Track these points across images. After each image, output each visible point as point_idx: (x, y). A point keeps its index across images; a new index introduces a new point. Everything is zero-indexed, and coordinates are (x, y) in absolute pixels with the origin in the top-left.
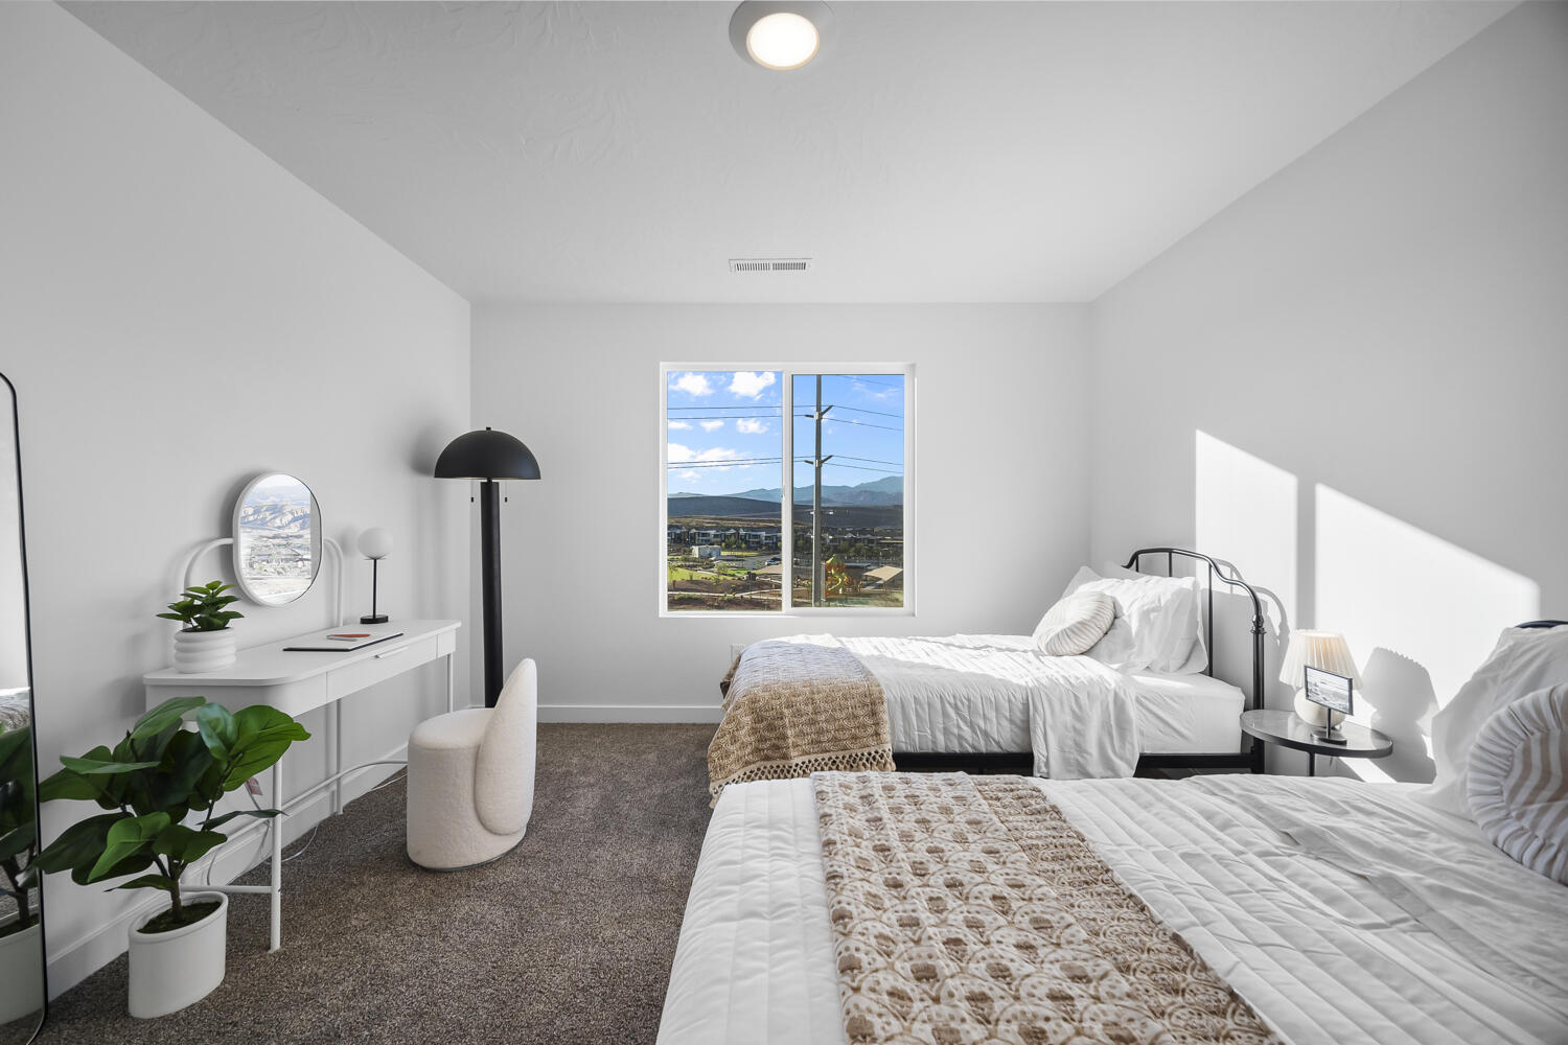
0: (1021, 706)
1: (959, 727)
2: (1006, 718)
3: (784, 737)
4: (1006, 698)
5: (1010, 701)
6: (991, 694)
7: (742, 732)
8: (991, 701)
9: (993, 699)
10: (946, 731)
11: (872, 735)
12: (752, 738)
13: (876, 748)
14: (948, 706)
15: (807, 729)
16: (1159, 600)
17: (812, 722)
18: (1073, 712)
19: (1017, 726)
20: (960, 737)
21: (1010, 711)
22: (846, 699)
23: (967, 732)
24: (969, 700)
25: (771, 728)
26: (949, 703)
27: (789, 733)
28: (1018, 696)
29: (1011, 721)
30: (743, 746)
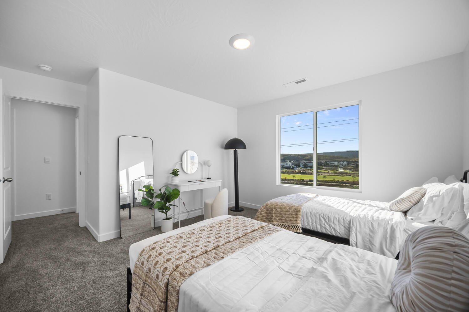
0: (348, 222)
1: (325, 225)
2: (343, 226)
3: (272, 216)
4: (343, 219)
5: (344, 220)
6: (337, 216)
7: (263, 213)
8: (336, 218)
9: (337, 218)
10: (321, 225)
11: (295, 221)
12: (266, 215)
13: (295, 224)
14: (321, 217)
15: (278, 215)
16: (440, 192)
17: (280, 214)
18: (370, 229)
19: (346, 229)
20: (325, 228)
21: (344, 223)
22: (290, 209)
23: (327, 227)
24: (328, 216)
25: (270, 213)
26: (322, 216)
27: (274, 215)
28: (347, 219)
29: (344, 227)
30: (263, 216)
